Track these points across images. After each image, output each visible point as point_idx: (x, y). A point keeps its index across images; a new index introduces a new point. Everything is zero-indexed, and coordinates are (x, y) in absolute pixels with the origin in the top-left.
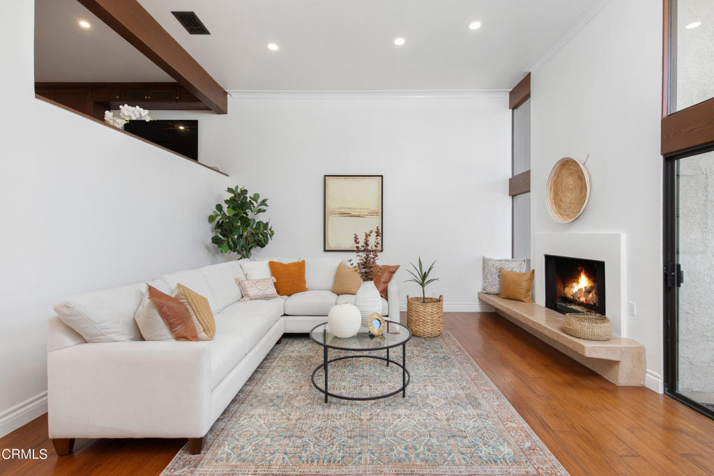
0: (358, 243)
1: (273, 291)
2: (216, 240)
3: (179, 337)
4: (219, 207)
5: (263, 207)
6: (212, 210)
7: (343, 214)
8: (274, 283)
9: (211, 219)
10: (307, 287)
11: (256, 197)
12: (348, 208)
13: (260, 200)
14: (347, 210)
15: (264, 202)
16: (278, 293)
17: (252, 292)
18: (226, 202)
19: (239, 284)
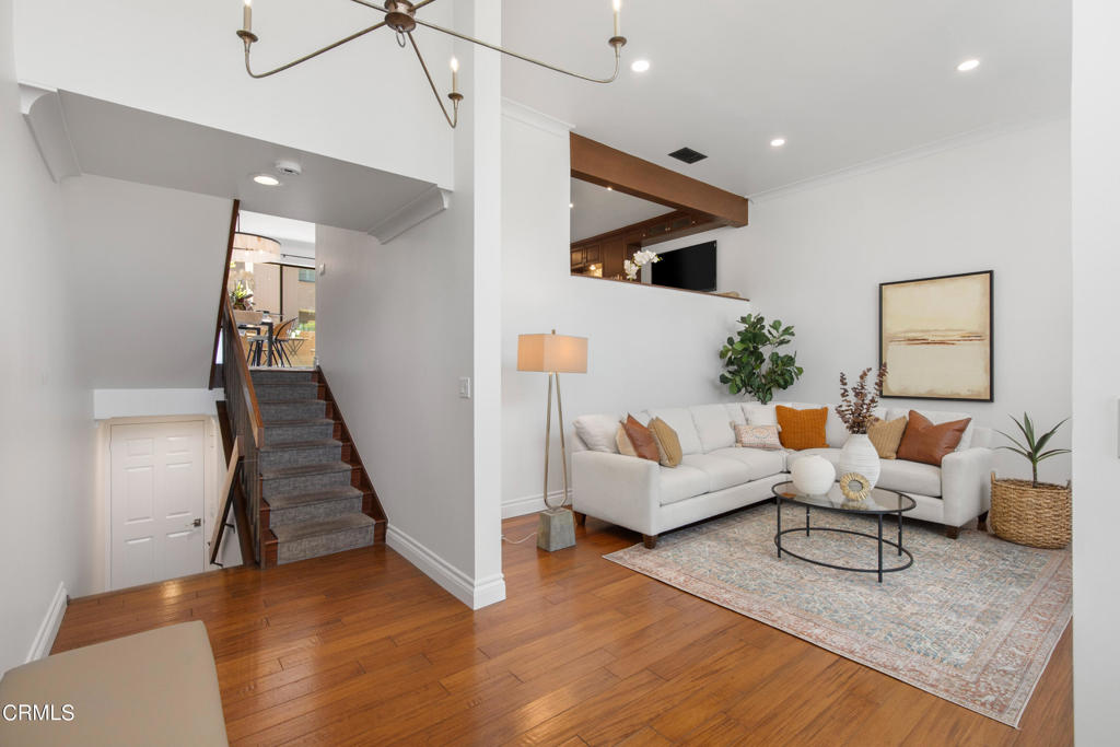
0: (845, 384)
1: (775, 440)
2: (724, 379)
3: (641, 456)
4: (730, 341)
5: (787, 337)
6: (722, 343)
7: (912, 341)
8: (779, 433)
9: (722, 355)
10: (827, 442)
11: (776, 325)
12: (922, 331)
13: (782, 329)
14: (921, 334)
15: (787, 331)
16: (782, 444)
17: (746, 439)
18: (739, 333)
19: (735, 428)
